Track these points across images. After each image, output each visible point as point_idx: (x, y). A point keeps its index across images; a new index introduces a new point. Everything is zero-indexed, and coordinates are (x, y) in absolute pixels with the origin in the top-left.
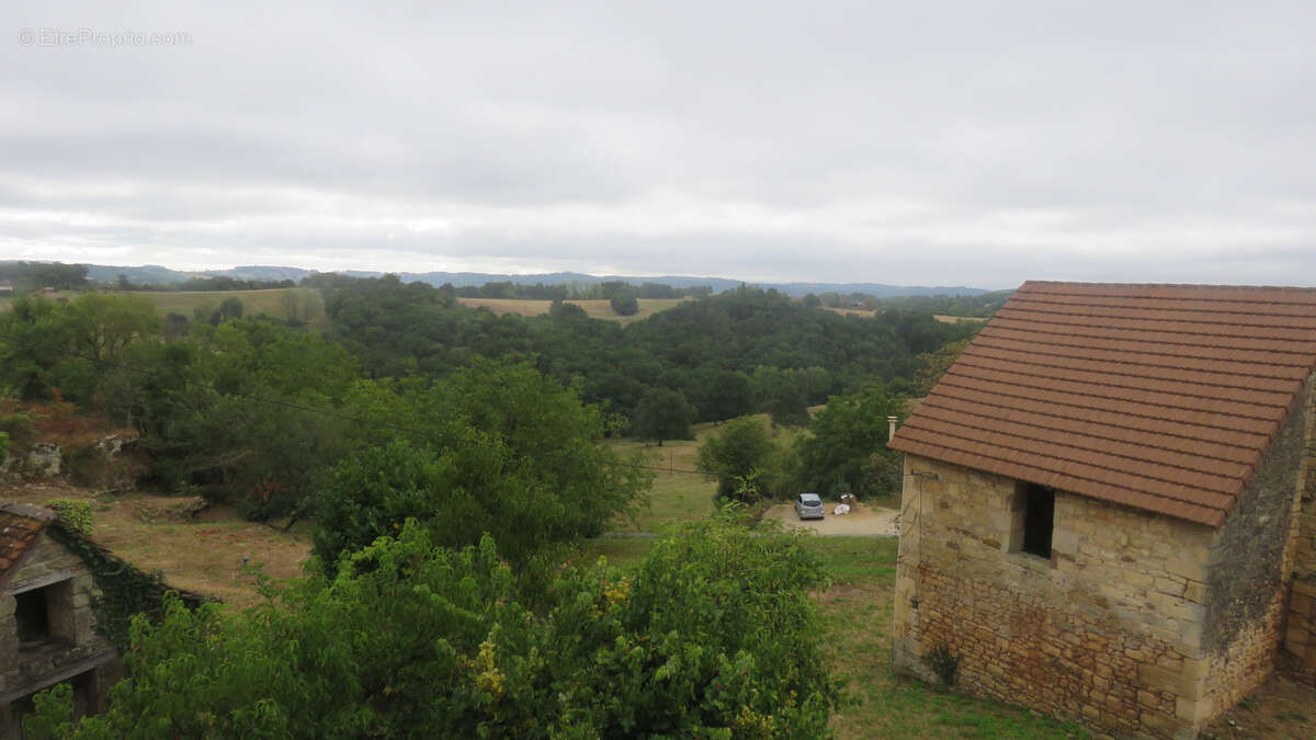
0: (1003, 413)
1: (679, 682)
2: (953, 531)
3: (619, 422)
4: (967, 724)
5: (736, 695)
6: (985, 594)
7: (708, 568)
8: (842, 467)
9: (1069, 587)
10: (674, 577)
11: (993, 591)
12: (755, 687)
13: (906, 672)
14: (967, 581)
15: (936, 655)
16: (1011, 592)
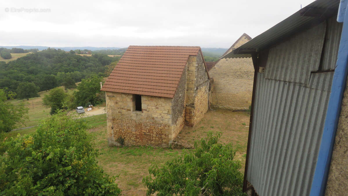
0: (128, 79)
1: (54, 159)
2: (119, 109)
3: (12, 94)
4: (127, 153)
5: (71, 158)
6: (129, 122)
7: (56, 129)
8: (88, 98)
9: (146, 116)
10: (47, 133)
11: (130, 121)
12: (76, 155)
13: (112, 145)
14: (124, 120)
15: (119, 139)
16: (134, 120)
